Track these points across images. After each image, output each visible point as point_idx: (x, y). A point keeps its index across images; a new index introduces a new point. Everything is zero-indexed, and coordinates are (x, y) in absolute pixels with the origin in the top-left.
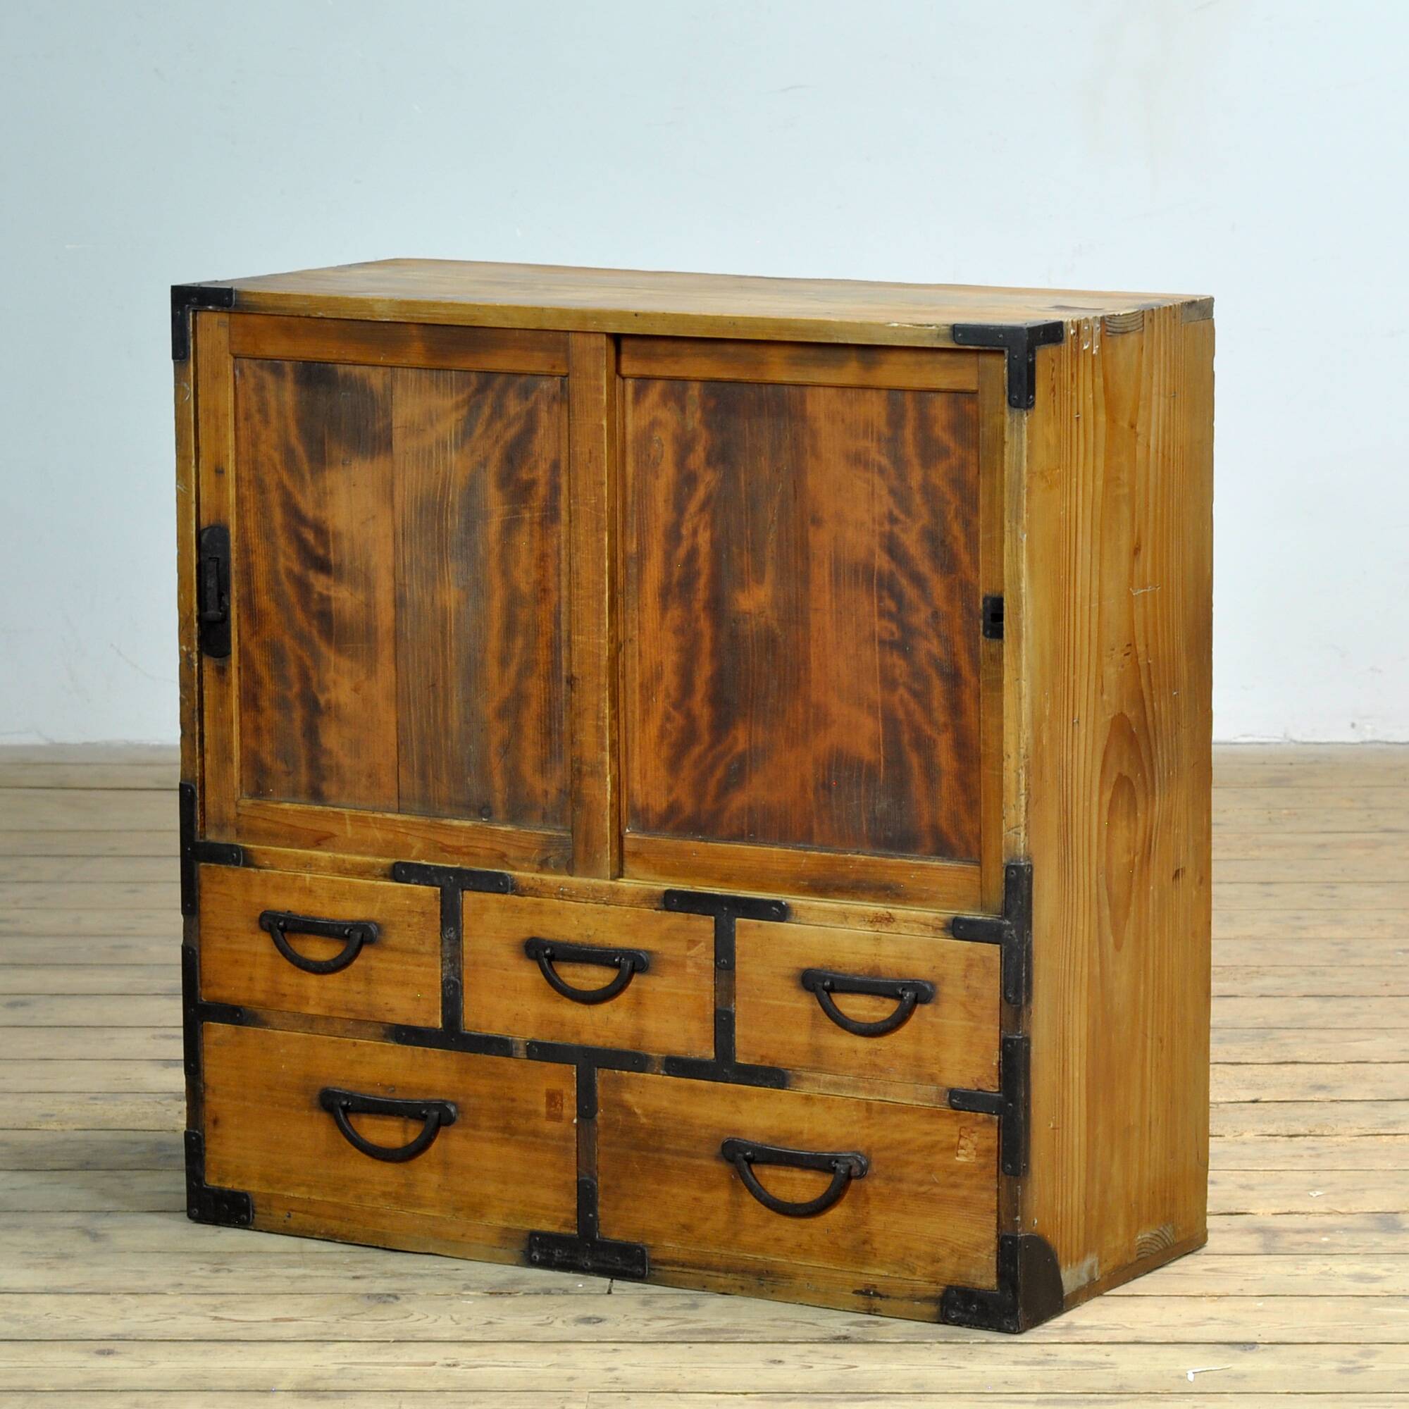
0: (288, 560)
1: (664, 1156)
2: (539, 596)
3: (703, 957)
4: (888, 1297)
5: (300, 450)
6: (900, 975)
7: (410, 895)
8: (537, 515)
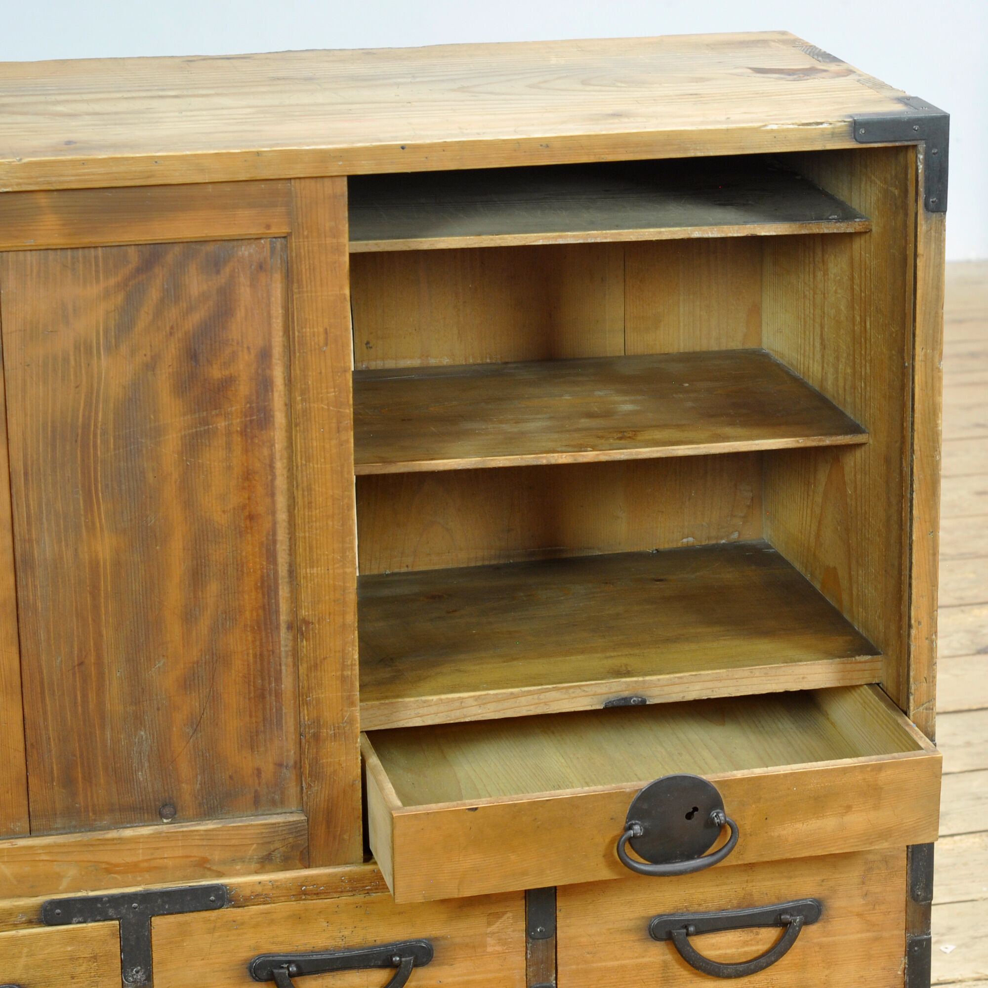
2: (243, 525)
3: (509, 931)
6: (778, 899)
7: (73, 938)
8: (237, 423)
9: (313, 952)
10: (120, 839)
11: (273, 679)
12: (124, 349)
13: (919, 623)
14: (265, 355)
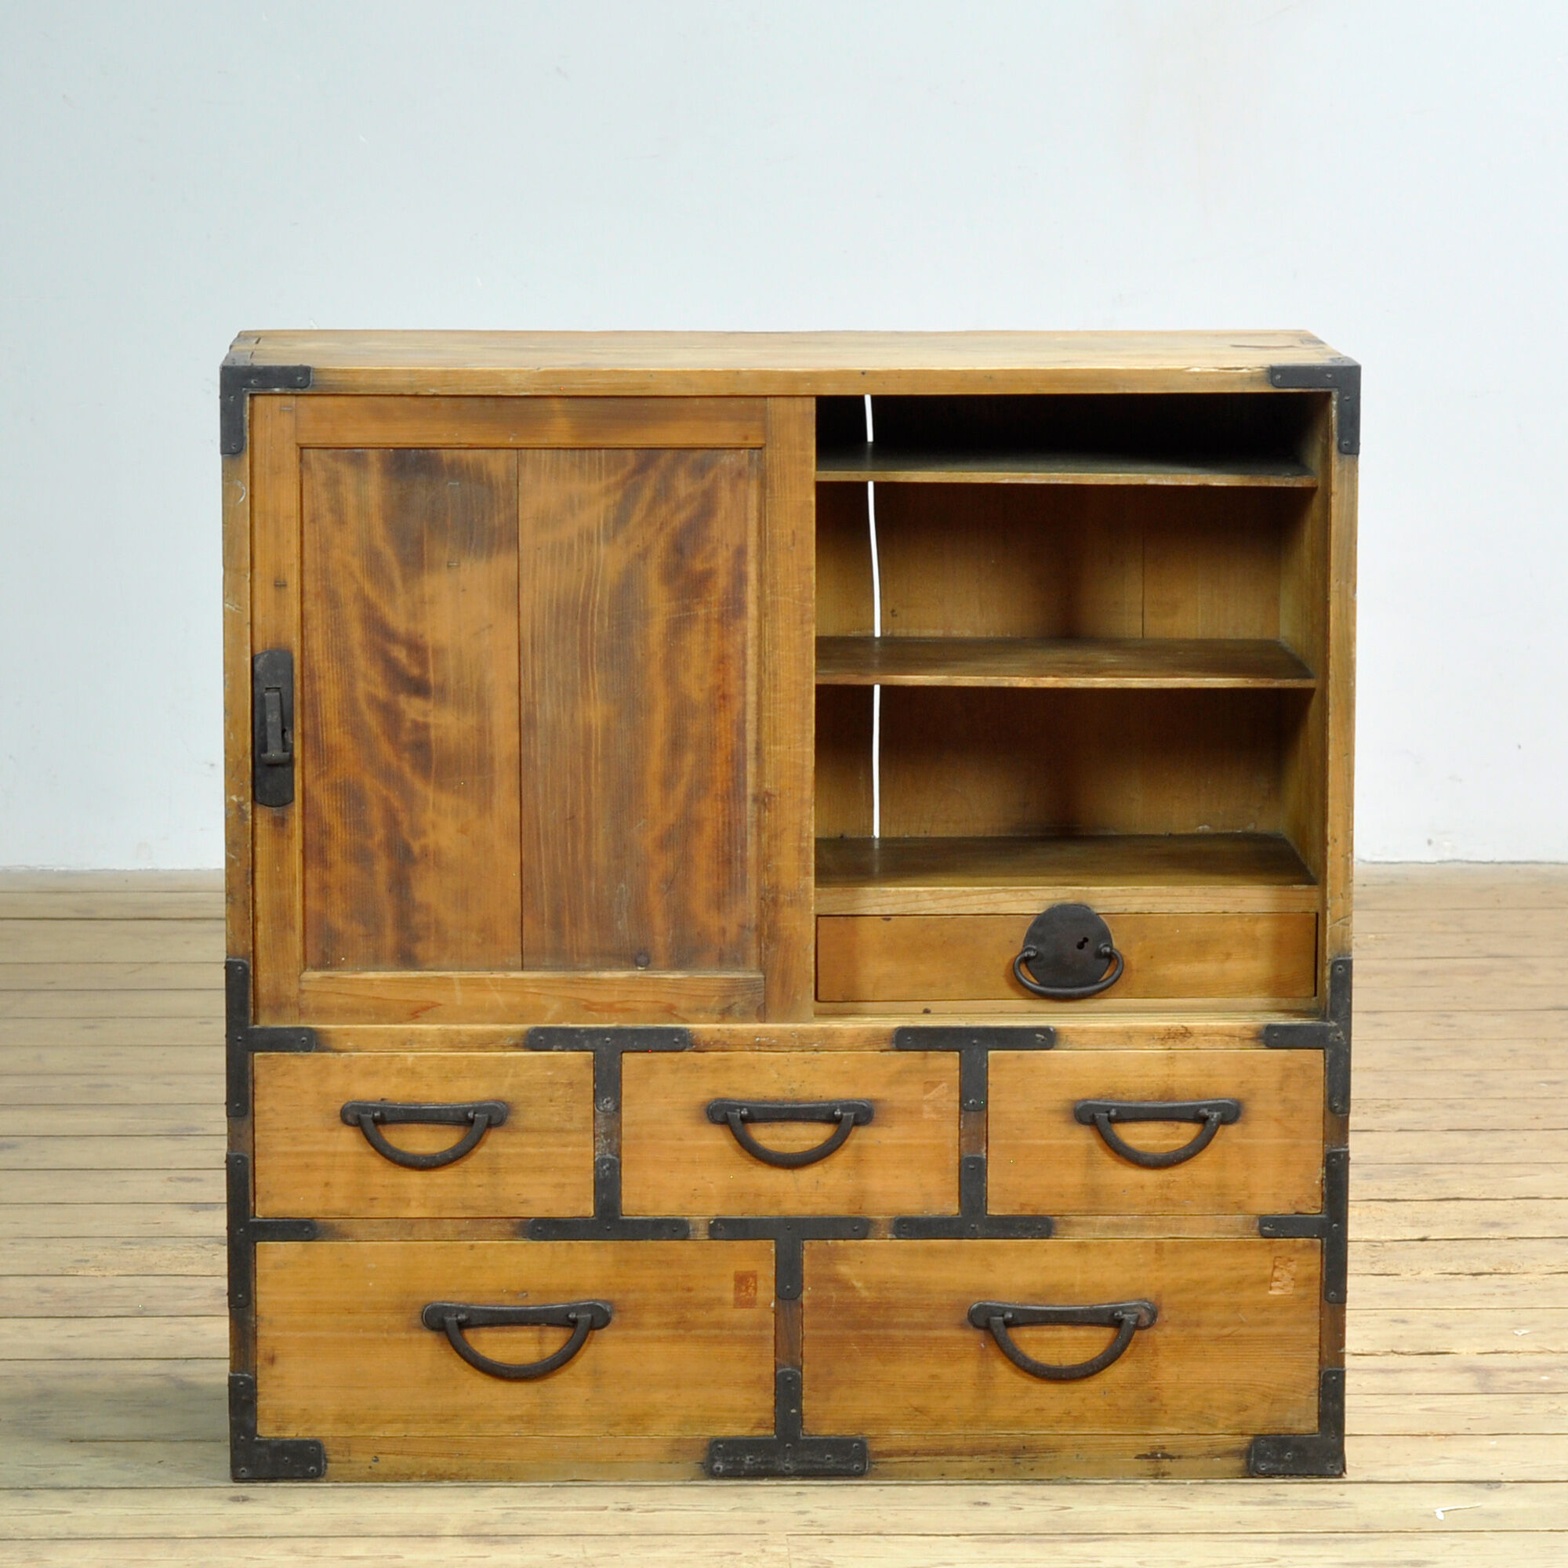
0: (370, 682)
1: (891, 1332)
2: (717, 703)
3: (944, 1100)
4: (1180, 1457)
5: (388, 553)
6: (1199, 1095)
7: (552, 1064)
8: (715, 611)
9: (764, 1102)
10: (598, 979)
11: (739, 847)
12: (620, 539)
13: (1335, 841)
14: (741, 553)
